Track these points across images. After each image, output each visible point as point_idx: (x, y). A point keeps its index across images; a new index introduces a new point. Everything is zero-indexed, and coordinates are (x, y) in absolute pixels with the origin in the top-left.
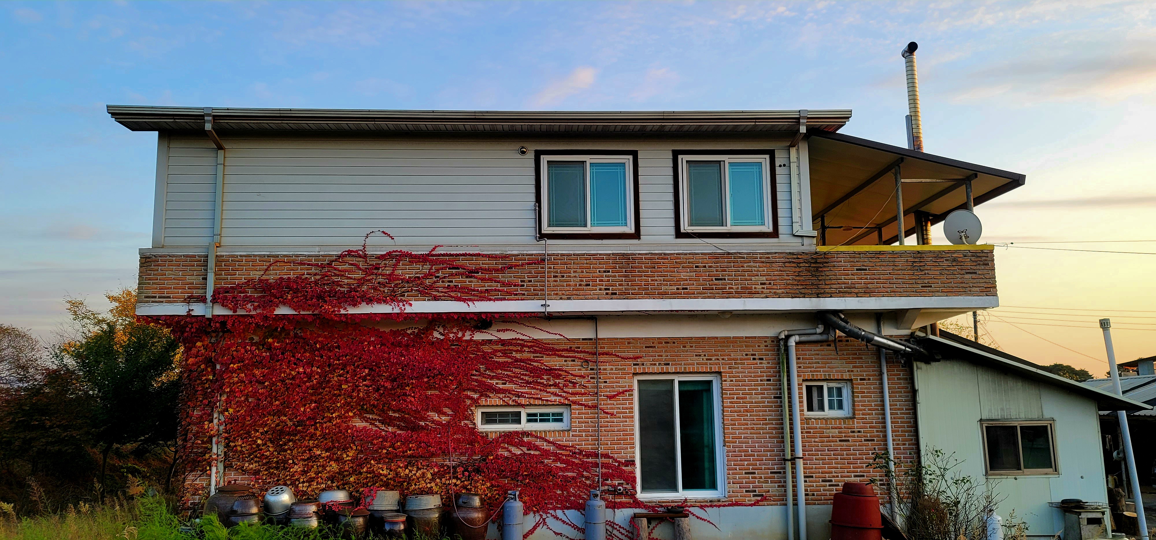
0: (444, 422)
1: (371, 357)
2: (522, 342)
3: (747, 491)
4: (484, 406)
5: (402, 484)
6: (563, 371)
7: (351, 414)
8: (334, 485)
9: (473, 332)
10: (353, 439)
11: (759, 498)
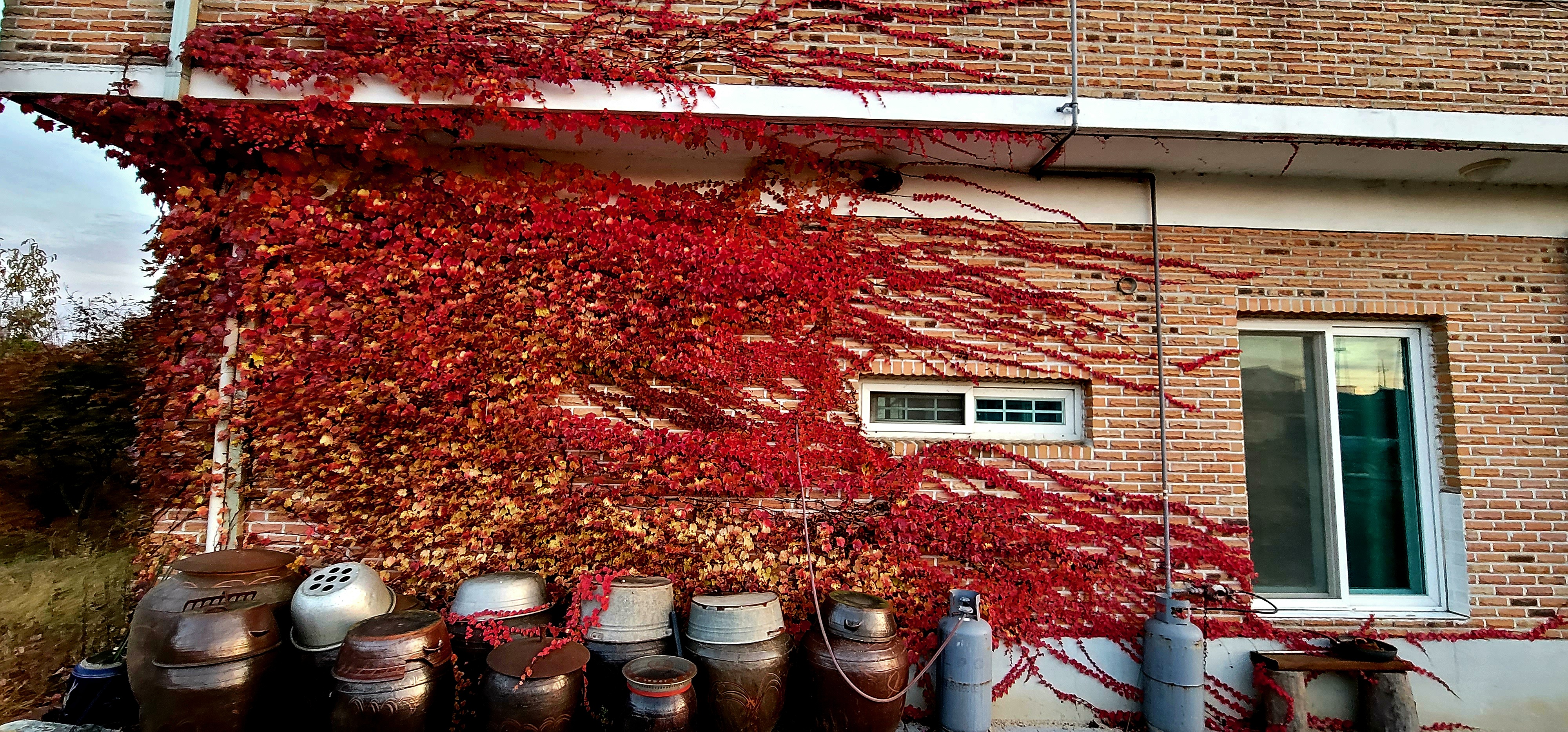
0: (783, 412)
1: (608, 245)
2: (974, 228)
3: (1514, 603)
4: (881, 377)
5: (680, 562)
6: (1072, 299)
7: (555, 381)
8: (510, 556)
9: (855, 197)
10: (561, 442)
11: (1545, 620)
